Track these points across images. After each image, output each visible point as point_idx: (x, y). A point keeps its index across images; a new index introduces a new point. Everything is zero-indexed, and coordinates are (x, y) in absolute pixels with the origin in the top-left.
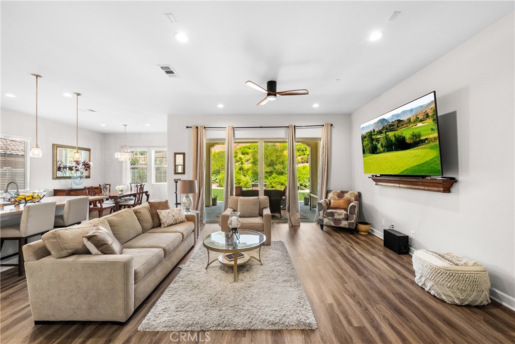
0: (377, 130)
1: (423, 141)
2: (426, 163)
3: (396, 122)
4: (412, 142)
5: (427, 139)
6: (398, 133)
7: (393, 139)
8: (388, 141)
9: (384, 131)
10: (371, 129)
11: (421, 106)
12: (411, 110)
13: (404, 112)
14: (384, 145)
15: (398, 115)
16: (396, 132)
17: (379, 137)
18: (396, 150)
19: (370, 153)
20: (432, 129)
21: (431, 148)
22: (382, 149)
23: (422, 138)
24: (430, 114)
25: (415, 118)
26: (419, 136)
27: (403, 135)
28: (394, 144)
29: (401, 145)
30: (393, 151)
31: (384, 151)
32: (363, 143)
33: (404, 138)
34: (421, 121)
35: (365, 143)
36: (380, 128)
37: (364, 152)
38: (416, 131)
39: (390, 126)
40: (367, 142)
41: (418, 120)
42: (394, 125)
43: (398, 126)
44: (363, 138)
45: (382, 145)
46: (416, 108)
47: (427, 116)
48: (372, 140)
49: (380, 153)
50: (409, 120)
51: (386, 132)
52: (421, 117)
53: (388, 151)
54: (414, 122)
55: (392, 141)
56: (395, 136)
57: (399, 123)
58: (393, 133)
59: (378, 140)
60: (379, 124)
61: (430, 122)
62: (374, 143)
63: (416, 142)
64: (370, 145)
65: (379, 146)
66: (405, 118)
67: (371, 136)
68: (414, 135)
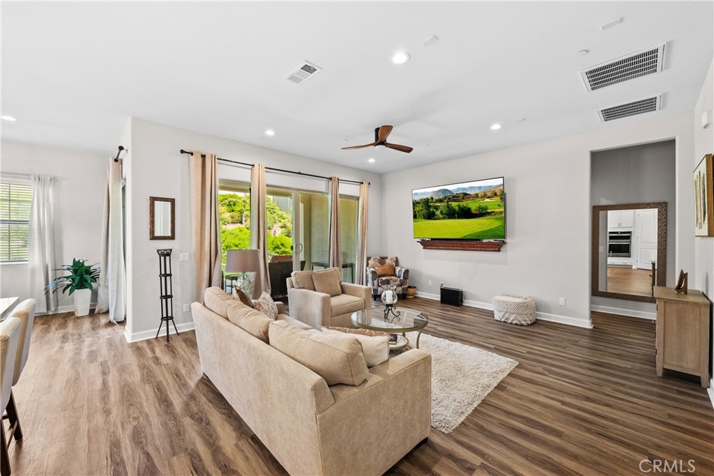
0: (436, 198)
1: (489, 214)
2: (490, 230)
3: (461, 196)
4: (478, 213)
5: (493, 212)
6: (464, 204)
7: (457, 208)
8: (450, 210)
9: (446, 201)
10: (429, 196)
11: (490, 186)
12: (480, 188)
13: (471, 188)
14: (444, 212)
15: (465, 189)
16: (461, 204)
17: (439, 204)
18: (459, 218)
19: (424, 218)
20: (499, 205)
21: (497, 219)
22: (441, 216)
23: (489, 211)
24: (498, 194)
25: (483, 194)
26: (486, 209)
27: (469, 206)
28: (457, 213)
29: (466, 214)
30: (455, 218)
31: (444, 218)
32: (414, 208)
33: (470, 209)
34: (489, 197)
35: (417, 209)
36: (441, 197)
37: (415, 217)
38: (483, 205)
39: (454, 197)
40: (420, 208)
41: (485, 196)
42: (458, 197)
43: (463, 198)
44: (415, 204)
45: (441, 213)
46: (485, 187)
47: (496, 195)
48: (430, 206)
49: (439, 219)
50: (477, 195)
51: (448, 202)
52: (489, 194)
53: (449, 218)
54: (482, 197)
55: (455, 210)
56: (459, 206)
57: (465, 196)
58: (457, 203)
59: (437, 208)
60: (440, 193)
61: (497, 199)
62: (431, 209)
63: (483, 213)
64: (424, 211)
65: (438, 212)
66: (472, 193)
67: (427, 202)
68: (480, 208)
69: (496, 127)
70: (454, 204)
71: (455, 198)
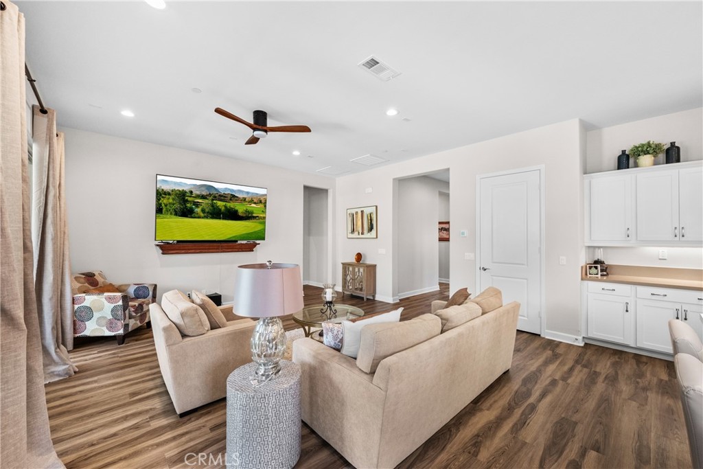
0: (196, 192)
1: (255, 218)
2: (255, 232)
3: (229, 196)
4: (244, 215)
5: (258, 216)
6: (231, 205)
7: (223, 209)
8: (214, 209)
9: (210, 198)
10: (186, 189)
11: (257, 194)
12: (248, 193)
13: (240, 191)
14: (207, 210)
15: (233, 190)
16: (228, 205)
17: (200, 201)
19: (175, 215)
20: (260, 211)
21: (259, 223)
22: (202, 215)
23: (254, 215)
24: (263, 201)
25: (250, 199)
26: (252, 213)
27: (236, 208)
28: (223, 213)
29: (232, 215)
30: (220, 218)
31: (206, 217)
32: (158, 200)
33: (237, 211)
34: (255, 203)
35: (164, 201)
36: (204, 193)
37: (159, 210)
38: (249, 209)
39: (220, 196)
40: (170, 201)
41: (252, 201)
42: (225, 197)
43: (231, 200)
44: (160, 194)
45: (203, 211)
46: (253, 193)
47: (261, 202)
48: (185, 201)
49: (199, 217)
50: (244, 199)
51: (213, 200)
52: (255, 201)
53: (213, 217)
54: (249, 202)
55: (220, 210)
56: (225, 206)
57: (233, 197)
58: (224, 203)
59: (197, 205)
60: (203, 189)
61: (261, 206)
62: (188, 205)
63: (248, 217)
64: (177, 206)
65: (198, 210)
66: (241, 196)
67: (182, 196)
68: (247, 211)
69: (296, 153)
70: (220, 204)
71: (223, 197)
